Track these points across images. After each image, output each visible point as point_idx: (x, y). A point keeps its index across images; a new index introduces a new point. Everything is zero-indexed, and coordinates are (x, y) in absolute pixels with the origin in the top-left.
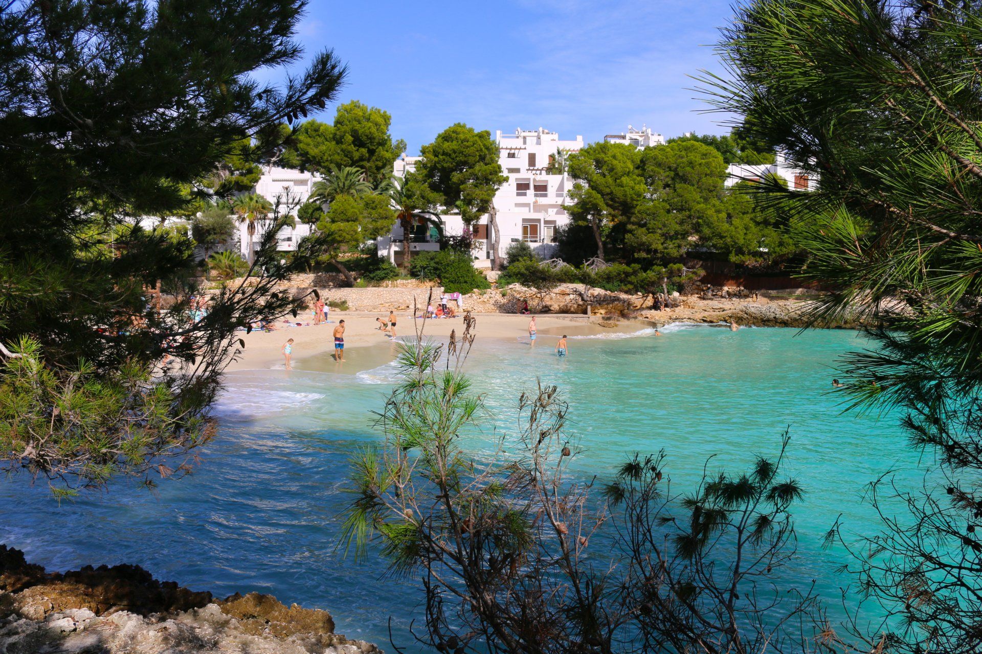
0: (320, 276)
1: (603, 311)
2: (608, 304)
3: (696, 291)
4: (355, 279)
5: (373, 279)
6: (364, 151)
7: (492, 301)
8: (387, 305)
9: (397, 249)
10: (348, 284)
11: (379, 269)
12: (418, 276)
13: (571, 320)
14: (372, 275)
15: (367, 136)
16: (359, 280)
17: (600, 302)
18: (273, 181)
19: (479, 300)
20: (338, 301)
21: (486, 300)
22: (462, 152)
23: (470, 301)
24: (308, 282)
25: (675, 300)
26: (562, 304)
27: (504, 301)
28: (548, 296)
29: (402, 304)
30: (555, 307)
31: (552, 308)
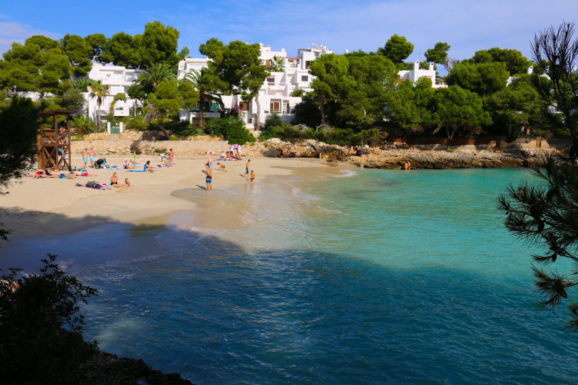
0: (146, 133)
1: (327, 156)
2: (330, 152)
3: (378, 145)
4: (170, 135)
5: (181, 135)
6: (164, 53)
7: (259, 150)
8: (193, 151)
9: (194, 116)
10: (165, 138)
11: (186, 129)
12: (210, 133)
13: (310, 162)
14: (181, 133)
15: (166, 44)
16: (172, 136)
17: (325, 151)
18: (100, 70)
19: (251, 149)
20: (161, 149)
21: (255, 149)
23: (245, 150)
24: (139, 136)
25: (367, 150)
26: (302, 152)
27: (266, 149)
28: (293, 147)
29: (202, 151)
30: (298, 153)
31: (296, 154)
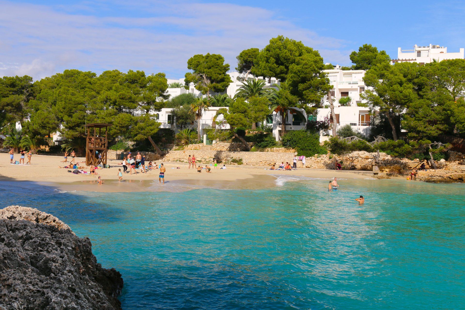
0: (233, 144)
1: (387, 170)
2: (391, 165)
3: (458, 159)
4: (252, 147)
5: (260, 146)
7: (322, 162)
8: (264, 162)
9: (280, 129)
10: (246, 149)
11: (263, 141)
12: (286, 145)
13: (363, 175)
14: (259, 145)
16: (253, 147)
17: (386, 164)
19: (315, 161)
20: (238, 159)
21: (319, 161)
22: (303, 72)
23: (310, 161)
24: (226, 148)
26: (363, 165)
27: (329, 162)
28: (356, 160)
29: (272, 162)
30: (358, 166)
31: (356, 167)
